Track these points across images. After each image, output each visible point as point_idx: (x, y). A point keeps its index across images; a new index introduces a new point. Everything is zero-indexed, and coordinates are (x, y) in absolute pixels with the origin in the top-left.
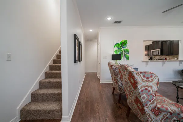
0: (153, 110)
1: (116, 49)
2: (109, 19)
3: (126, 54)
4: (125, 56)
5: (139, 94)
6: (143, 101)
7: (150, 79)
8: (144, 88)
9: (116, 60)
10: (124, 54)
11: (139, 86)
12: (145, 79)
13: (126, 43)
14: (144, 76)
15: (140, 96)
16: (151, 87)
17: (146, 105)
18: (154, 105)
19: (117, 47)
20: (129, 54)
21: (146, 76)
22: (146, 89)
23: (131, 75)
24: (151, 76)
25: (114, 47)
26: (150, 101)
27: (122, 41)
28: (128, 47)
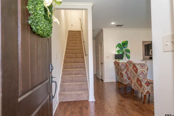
0: (146, 84)
1: (118, 49)
2: (113, 23)
3: (127, 54)
4: (126, 56)
5: (139, 75)
6: (141, 79)
7: (144, 67)
8: (141, 72)
9: (118, 59)
10: (126, 54)
11: (139, 71)
12: (141, 67)
13: (127, 43)
14: (141, 66)
15: (139, 77)
16: (144, 71)
17: (143, 81)
18: (146, 81)
19: (119, 47)
20: (130, 53)
21: (142, 66)
22: (142, 72)
23: (134, 66)
24: (144, 66)
25: (116, 47)
26: (144, 79)
27: (123, 42)
28: (129, 47)
